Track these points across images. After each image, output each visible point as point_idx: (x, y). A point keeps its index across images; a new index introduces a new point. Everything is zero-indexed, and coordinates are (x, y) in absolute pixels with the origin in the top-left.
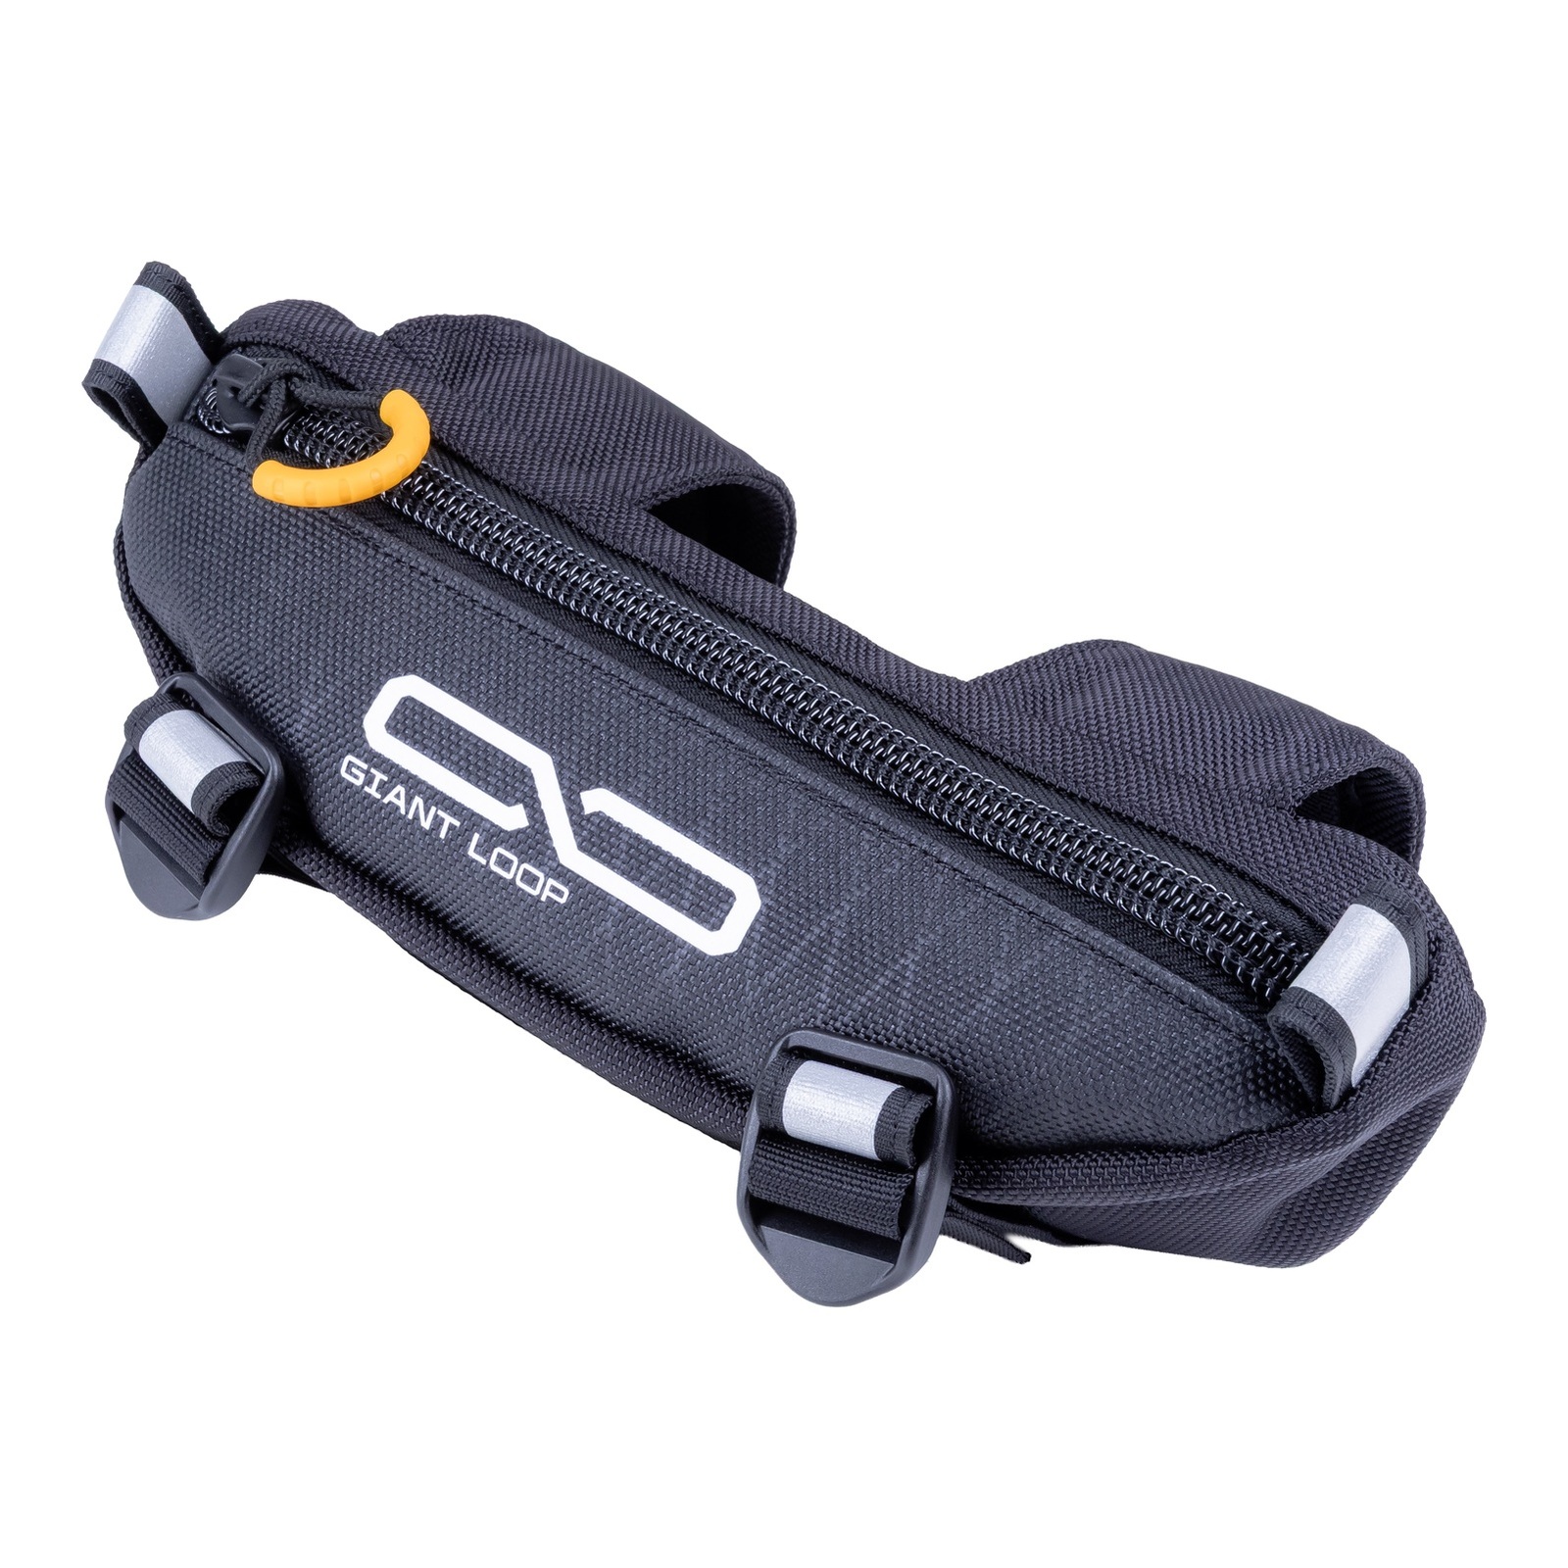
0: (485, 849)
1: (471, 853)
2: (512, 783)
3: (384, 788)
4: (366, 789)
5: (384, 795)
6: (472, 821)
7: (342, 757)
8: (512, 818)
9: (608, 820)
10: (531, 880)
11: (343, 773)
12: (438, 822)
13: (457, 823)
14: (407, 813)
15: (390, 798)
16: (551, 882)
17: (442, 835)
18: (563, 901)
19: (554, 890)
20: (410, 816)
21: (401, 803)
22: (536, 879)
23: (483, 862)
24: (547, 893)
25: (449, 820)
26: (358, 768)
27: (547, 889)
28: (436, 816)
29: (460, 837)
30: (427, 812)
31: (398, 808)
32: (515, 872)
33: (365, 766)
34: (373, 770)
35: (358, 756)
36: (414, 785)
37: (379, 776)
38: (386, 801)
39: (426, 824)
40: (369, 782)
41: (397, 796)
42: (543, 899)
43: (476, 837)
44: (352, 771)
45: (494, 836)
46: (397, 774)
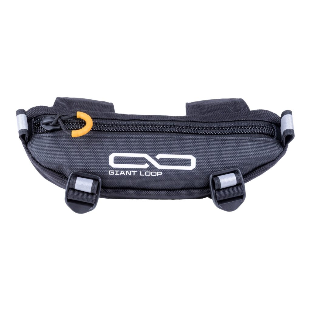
0: (143, 173)
1: (141, 175)
2: (142, 161)
3: (119, 173)
4: (115, 174)
5: (119, 174)
6: (138, 170)
7: (108, 171)
8: (146, 166)
9: (162, 159)
10: (154, 174)
11: (110, 174)
12: (132, 173)
13: (136, 172)
14: (125, 174)
15: (121, 173)
16: (158, 172)
17: (134, 175)
18: (161, 174)
19: (159, 173)
20: (126, 175)
21: (124, 173)
22: (155, 173)
23: (144, 175)
24: (158, 174)
25: (134, 172)
26: (113, 172)
27: (157, 174)
28: (132, 172)
29: (137, 174)
30: (129, 173)
31: (123, 174)
32: (151, 174)
33: (114, 171)
34: (115, 171)
35: (111, 170)
36: (125, 170)
37: (117, 171)
38: (120, 174)
39: (130, 174)
40: (115, 173)
41: (122, 173)
42: (158, 176)
43: (141, 172)
44: (111, 173)
45: (143, 170)
46: (120, 169)
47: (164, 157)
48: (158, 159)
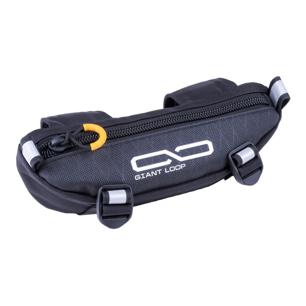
0: (168, 170)
1: (166, 172)
2: (164, 158)
3: (145, 176)
4: (142, 178)
5: (145, 177)
6: (163, 168)
7: (134, 177)
8: (169, 162)
9: (181, 150)
10: (178, 168)
11: (136, 179)
12: (158, 172)
13: (161, 170)
14: (151, 175)
15: (147, 176)
16: (181, 165)
17: (160, 173)
18: (185, 166)
19: (183, 166)
20: (152, 175)
21: (150, 175)
22: (179, 167)
23: (169, 171)
24: (182, 167)
25: (159, 171)
26: (138, 176)
27: (181, 167)
28: (157, 172)
29: (163, 172)
30: (155, 173)
31: (149, 176)
32: (175, 168)
33: (139, 175)
34: (141, 175)
35: (137, 175)
36: (150, 171)
37: (143, 175)
38: (146, 177)
39: (156, 174)
40: (142, 176)
41: (148, 175)
42: (182, 168)
43: (165, 169)
44: (137, 178)
45: (168, 167)
46: (145, 172)
47: (183, 149)
48: (178, 152)
